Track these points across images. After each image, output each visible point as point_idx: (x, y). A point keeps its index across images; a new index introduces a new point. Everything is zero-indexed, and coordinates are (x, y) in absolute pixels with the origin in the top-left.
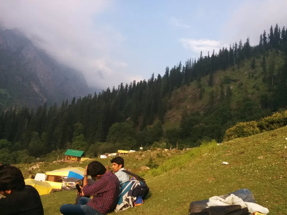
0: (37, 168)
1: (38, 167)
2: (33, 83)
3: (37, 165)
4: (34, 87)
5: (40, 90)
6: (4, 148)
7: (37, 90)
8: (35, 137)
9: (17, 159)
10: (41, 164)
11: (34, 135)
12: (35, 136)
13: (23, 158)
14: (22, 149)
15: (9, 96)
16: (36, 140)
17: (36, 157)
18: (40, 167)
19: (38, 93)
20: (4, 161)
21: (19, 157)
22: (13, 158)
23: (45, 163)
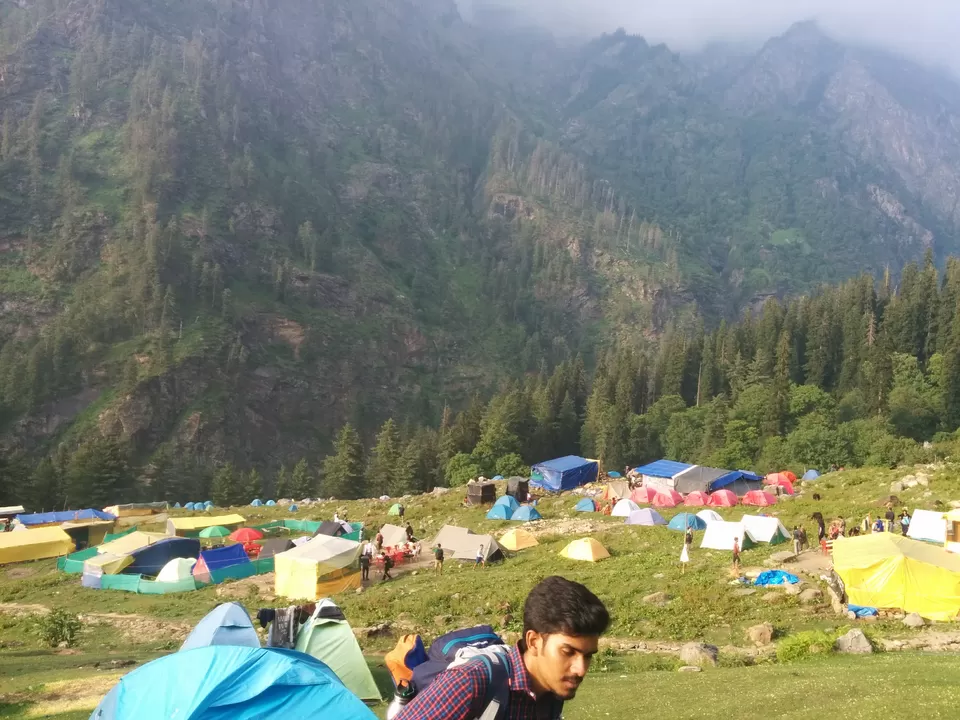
0: (919, 484)
1: (925, 483)
2: (875, 190)
3: (920, 474)
4: (883, 201)
5: (903, 208)
6: (812, 414)
7: (892, 208)
8: (907, 373)
9: (857, 447)
10: (932, 471)
11: (904, 367)
12: (907, 369)
13: (875, 445)
14: (868, 413)
15: (807, 250)
16: (912, 383)
17: (920, 440)
18: (930, 481)
19: (899, 217)
20: (816, 451)
21: (860, 441)
22: (843, 443)
23: (948, 469)
